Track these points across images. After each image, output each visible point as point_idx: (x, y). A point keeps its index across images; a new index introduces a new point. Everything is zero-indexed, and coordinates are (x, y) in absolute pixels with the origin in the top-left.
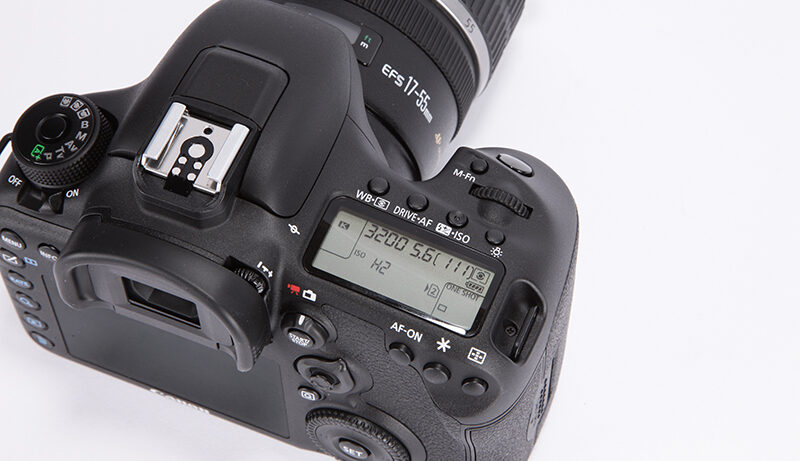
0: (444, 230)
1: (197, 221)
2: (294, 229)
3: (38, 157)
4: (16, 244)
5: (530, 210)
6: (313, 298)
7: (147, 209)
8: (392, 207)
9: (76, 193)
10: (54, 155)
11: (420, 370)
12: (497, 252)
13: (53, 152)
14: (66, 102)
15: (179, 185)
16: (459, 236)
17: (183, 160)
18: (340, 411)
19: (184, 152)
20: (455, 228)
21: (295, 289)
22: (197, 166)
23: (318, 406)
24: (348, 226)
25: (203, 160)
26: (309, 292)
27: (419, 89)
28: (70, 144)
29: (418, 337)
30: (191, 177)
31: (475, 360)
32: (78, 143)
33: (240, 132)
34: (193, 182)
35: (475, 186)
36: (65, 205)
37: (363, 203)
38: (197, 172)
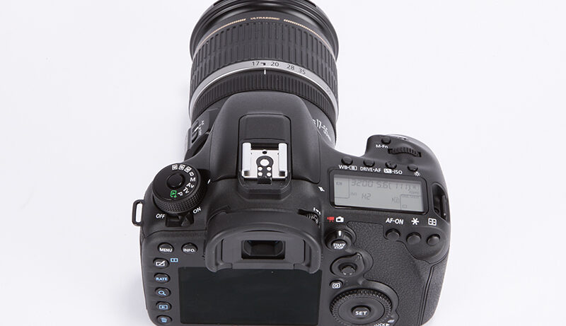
0: (389, 171)
1: (276, 195)
2: (321, 189)
3: (175, 196)
4: (168, 250)
5: (420, 153)
6: (342, 220)
7: (249, 198)
8: (359, 168)
9: (199, 209)
10: (184, 193)
11: (405, 241)
12: (417, 174)
13: (182, 191)
14: (175, 168)
15: (264, 180)
16: (396, 171)
17: (260, 169)
18: (353, 290)
19: (259, 165)
20: (392, 169)
21: (331, 219)
22: (269, 169)
23: (343, 290)
24: (341, 184)
25: (270, 165)
26: (340, 218)
27: (322, 125)
28: (189, 185)
29: (401, 222)
30: (269, 174)
31: (432, 224)
32: (192, 183)
33: (283, 147)
34: (271, 176)
35: (389, 150)
36: (195, 217)
37: (344, 170)
38: (271, 172)
